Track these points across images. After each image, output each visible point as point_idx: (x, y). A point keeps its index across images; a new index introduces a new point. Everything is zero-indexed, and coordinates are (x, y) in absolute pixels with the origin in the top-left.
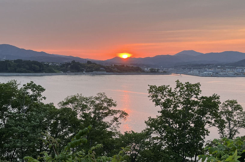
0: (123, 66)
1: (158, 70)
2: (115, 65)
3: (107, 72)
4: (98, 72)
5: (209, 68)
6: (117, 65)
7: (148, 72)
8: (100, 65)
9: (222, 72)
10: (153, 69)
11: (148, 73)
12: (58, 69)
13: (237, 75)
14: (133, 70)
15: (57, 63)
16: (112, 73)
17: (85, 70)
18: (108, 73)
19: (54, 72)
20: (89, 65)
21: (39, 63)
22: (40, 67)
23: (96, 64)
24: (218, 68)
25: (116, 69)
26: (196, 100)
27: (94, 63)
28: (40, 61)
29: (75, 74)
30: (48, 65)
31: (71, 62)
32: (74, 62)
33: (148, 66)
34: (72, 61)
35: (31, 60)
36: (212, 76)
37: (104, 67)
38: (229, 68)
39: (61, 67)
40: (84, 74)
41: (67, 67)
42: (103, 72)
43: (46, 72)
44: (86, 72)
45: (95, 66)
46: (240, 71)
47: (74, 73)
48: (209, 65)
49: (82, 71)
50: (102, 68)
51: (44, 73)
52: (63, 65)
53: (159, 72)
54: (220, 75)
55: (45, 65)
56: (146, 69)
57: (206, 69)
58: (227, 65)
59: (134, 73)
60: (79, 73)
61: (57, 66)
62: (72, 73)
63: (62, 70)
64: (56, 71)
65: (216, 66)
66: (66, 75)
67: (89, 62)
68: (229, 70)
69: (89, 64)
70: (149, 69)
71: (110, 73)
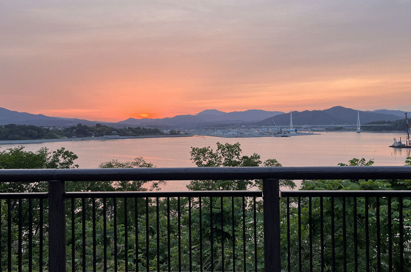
0: (139, 128)
1: (179, 132)
2: (129, 128)
3: (120, 135)
4: (110, 136)
5: (234, 129)
6: (131, 128)
7: (167, 134)
8: (112, 128)
9: (246, 131)
10: (173, 131)
11: (168, 136)
12: (61, 134)
13: (263, 134)
14: (151, 133)
15: (59, 127)
16: (126, 137)
17: (94, 134)
18: (121, 137)
19: (57, 138)
20: (99, 129)
21: (37, 127)
22: (39, 133)
23: (107, 127)
24: (243, 128)
25: (130, 132)
26: (237, 160)
27: (104, 126)
28: (38, 126)
29: (82, 140)
30: (48, 130)
31: (76, 126)
32: (80, 125)
33: (167, 128)
34: (78, 125)
35: (27, 125)
36: (236, 137)
37: (117, 131)
38: (253, 128)
39: (65, 131)
40: (93, 139)
41: (71, 132)
42: (116, 136)
43: (46, 138)
44: (95, 136)
45: (106, 129)
46: (266, 131)
47: (80, 138)
48: (233, 125)
49: (90, 135)
50: (115, 132)
51: (44, 140)
52: (67, 130)
53: (180, 134)
54: (245, 135)
55: (45, 129)
56: (165, 131)
57: (230, 129)
58: (252, 124)
59: (152, 136)
60: (86, 138)
61: (60, 131)
62: (78, 139)
63: (65, 135)
64: (58, 136)
65: (240, 126)
66: (71, 141)
67: (98, 125)
68: (254, 129)
69: (98, 127)
70: (169, 131)
71: (124, 137)
